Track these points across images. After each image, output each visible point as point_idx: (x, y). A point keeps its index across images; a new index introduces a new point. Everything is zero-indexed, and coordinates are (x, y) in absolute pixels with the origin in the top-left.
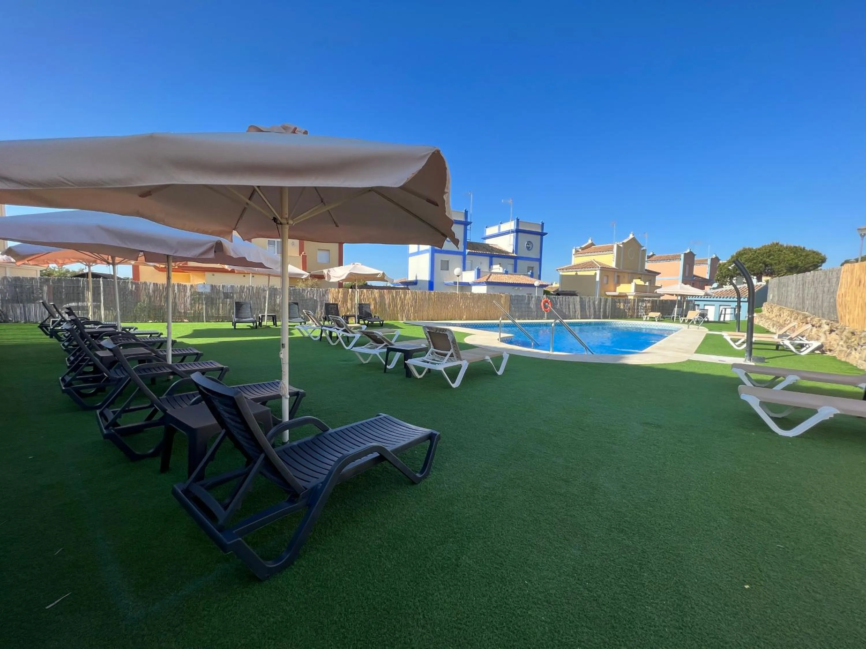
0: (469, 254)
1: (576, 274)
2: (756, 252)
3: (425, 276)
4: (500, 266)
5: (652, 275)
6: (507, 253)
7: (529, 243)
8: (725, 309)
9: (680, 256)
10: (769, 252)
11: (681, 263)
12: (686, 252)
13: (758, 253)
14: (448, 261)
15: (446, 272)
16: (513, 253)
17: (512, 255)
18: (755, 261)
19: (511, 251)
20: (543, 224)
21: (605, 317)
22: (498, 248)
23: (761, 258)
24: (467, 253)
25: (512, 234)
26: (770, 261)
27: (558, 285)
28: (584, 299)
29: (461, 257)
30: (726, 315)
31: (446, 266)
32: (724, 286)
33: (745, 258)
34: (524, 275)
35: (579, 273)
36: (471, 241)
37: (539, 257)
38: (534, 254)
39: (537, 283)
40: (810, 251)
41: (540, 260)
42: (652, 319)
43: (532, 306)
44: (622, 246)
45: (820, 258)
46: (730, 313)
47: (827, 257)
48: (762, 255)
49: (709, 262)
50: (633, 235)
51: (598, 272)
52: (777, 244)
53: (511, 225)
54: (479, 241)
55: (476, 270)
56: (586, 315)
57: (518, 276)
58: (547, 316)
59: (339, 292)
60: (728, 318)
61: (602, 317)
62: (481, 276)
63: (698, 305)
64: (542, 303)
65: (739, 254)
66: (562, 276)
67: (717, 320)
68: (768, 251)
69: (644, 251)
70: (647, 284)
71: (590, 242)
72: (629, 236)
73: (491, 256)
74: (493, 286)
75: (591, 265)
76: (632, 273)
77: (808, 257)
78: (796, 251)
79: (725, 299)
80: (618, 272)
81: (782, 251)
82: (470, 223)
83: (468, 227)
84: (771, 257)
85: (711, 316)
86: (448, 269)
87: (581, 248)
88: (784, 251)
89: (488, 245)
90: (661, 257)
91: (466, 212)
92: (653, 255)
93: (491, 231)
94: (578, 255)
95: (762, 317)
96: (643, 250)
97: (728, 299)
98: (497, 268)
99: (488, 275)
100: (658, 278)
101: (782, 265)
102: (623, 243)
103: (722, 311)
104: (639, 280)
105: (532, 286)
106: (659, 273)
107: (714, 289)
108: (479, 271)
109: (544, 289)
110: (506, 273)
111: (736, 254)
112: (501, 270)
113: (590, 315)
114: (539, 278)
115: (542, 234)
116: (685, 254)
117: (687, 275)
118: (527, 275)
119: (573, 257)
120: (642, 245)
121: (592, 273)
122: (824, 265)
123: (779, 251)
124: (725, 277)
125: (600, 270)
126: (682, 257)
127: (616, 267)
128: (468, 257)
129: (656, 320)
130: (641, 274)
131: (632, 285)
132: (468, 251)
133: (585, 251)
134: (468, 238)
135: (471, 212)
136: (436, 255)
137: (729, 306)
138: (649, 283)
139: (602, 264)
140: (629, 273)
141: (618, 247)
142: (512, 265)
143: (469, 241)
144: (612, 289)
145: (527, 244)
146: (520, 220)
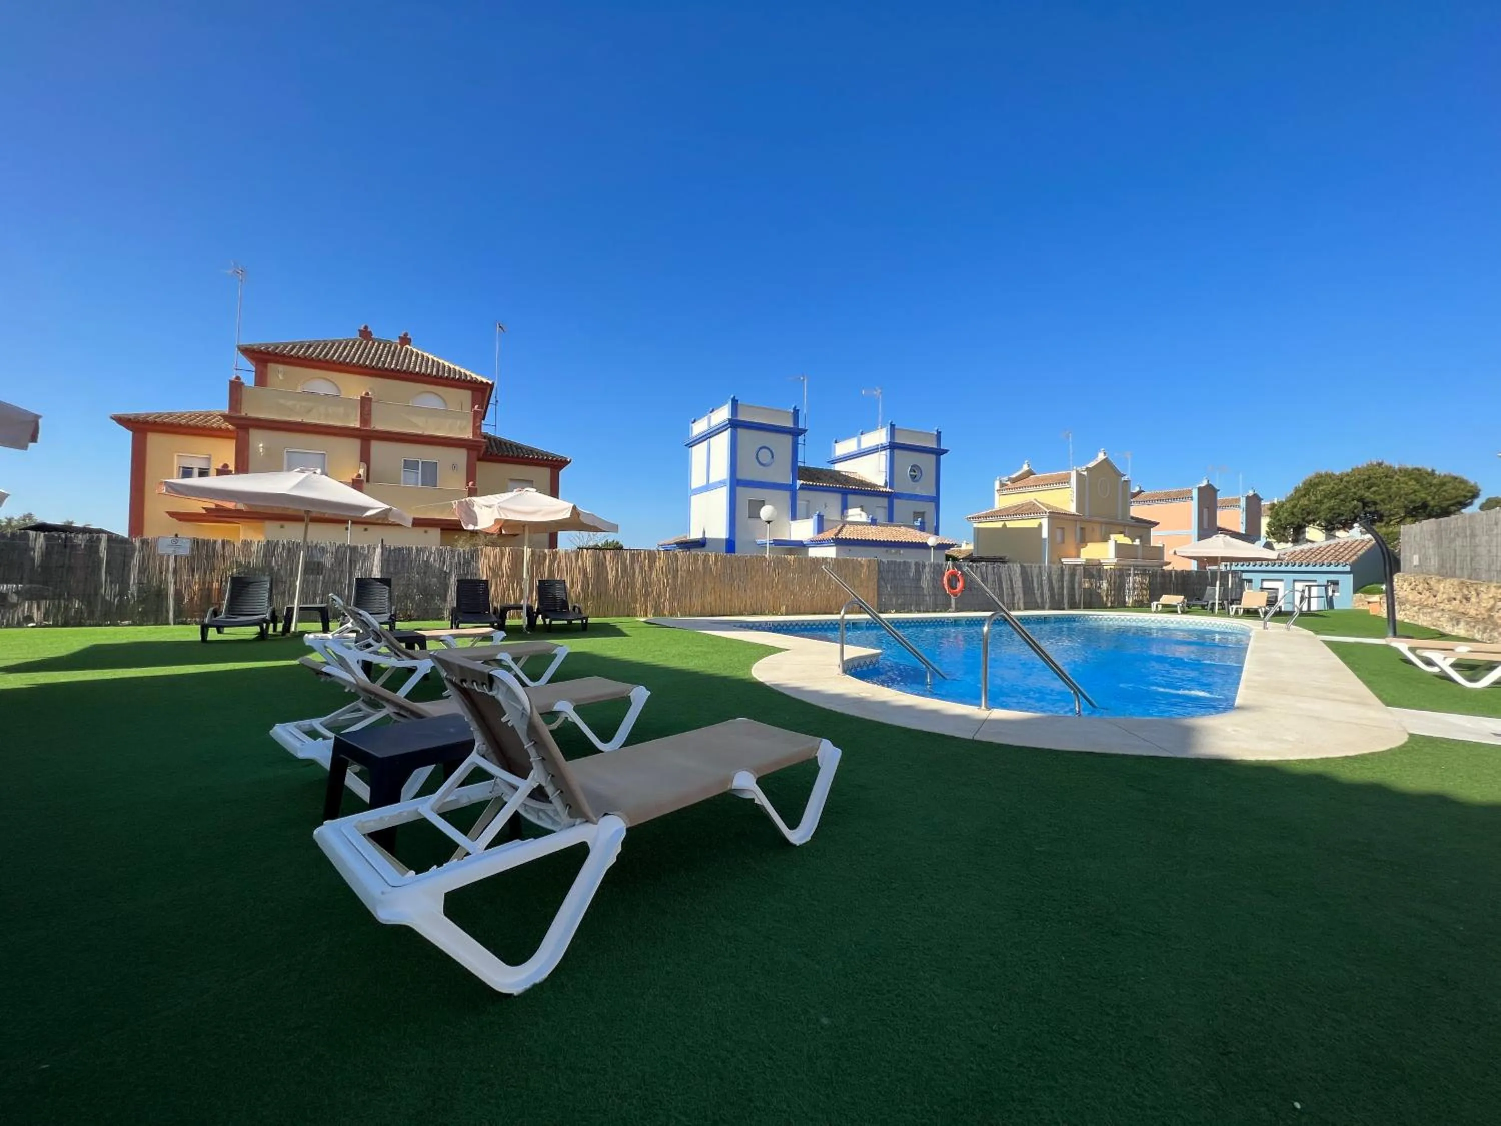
0: (803, 487)
1: (1005, 525)
2: (1341, 480)
3: (719, 531)
4: (862, 511)
5: (1144, 527)
6: (874, 486)
7: (915, 468)
8: (1310, 587)
9: (1191, 492)
10: (1368, 480)
11: (1194, 505)
12: (1202, 486)
13: (1348, 482)
14: (762, 502)
16: (885, 486)
17: (884, 490)
18: (1342, 497)
19: (882, 484)
20: (939, 433)
21: (1073, 606)
22: (857, 478)
23: (1353, 490)
24: (798, 487)
25: (884, 453)
26: (1373, 496)
27: (971, 547)
28: (1029, 570)
29: (786, 495)
30: (1313, 600)
33: (1323, 490)
34: (909, 527)
35: (1010, 525)
36: (806, 465)
37: (934, 495)
38: (924, 488)
39: (932, 541)
40: (1445, 476)
41: (936, 500)
42: (1170, 609)
43: (924, 584)
44: (1085, 473)
45: (1468, 488)
46: (1317, 594)
47: (1480, 486)
48: (1356, 485)
49: (1243, 503)
50: (1105, 454)
51: (1045, 522)
52: (1380, 465)
53: (880, 437)
54: (823, 466)
55: (815, 518)
56: (1036, 602)
57: (897, 529)
58: (956, 603)
59: (502, 555)
60: (1317, 604)
61: (1066, 605)
62: (825, 528)
63: (1250, 581)
64: (945, 578)
65: (1310, 485)
66: (978, 531)
68: (1366, 477)
69: (1127, 482)
70: (1137, 542)
71: (1025, 468)
72: (1097, 456)
73: (845, 493)
74: (847, 547)
75: (1030, 509)
76: (1107, 524)
77: (1445, 488)
78: (1419, 476)
79: (1303, 568)
80: (1082, 521)
81: (1392, 477)
82: (804, 431)
83: (801, 439)
84: (1374, 489)
87: (1009, 480)
88: (1397, 477)
89: (838, 472)
90: (1156, 495)
91: (796, 412)
92: (1140, 492)
93: (843, 448)
94: (1005, 493)
97: (1310, 568)
98: (855, 514)
99: (838, 528)
100: (1154, 532)
101: (1396, 503)
102: (1087, 469)
104: (1122, 536)
105: (924, 546)
106: (1157, 524)
108: (820, 518)
109: (947, 552)
110: (874, 522)
111: (1304, 484)
112: (864, 518)
113: (1043, 602)
114: (936, 533)
115: (939, 453)
116: (1200, 489)
117: (1206, 526)
118: (913, 527)
119: (997, 495)
120: (1122, 473)
121: (1032, 524)
122: (1475, 502)
123: (1386, 477)
124: (1285, 529)
125: (1049, 518)
126: (1195, 494)
127: (1077, 511)
128: (801, 495)
129: (1179, 612)
130: (1125, 526)
131: (1111, 545)
132: (799, 483)
133: (1018, 484)
134: (799, 460)
135: (805, 411)
136: (740, 490)
137: (1315, 581)
138: (1141, 542)
139: (1052, 507)
140: (1101, 523)
141: (1079, 475)
142: (885, 508)
143: (802, 465)
144: (1073, 553)
145: (912, 470)
146: (896, 427)
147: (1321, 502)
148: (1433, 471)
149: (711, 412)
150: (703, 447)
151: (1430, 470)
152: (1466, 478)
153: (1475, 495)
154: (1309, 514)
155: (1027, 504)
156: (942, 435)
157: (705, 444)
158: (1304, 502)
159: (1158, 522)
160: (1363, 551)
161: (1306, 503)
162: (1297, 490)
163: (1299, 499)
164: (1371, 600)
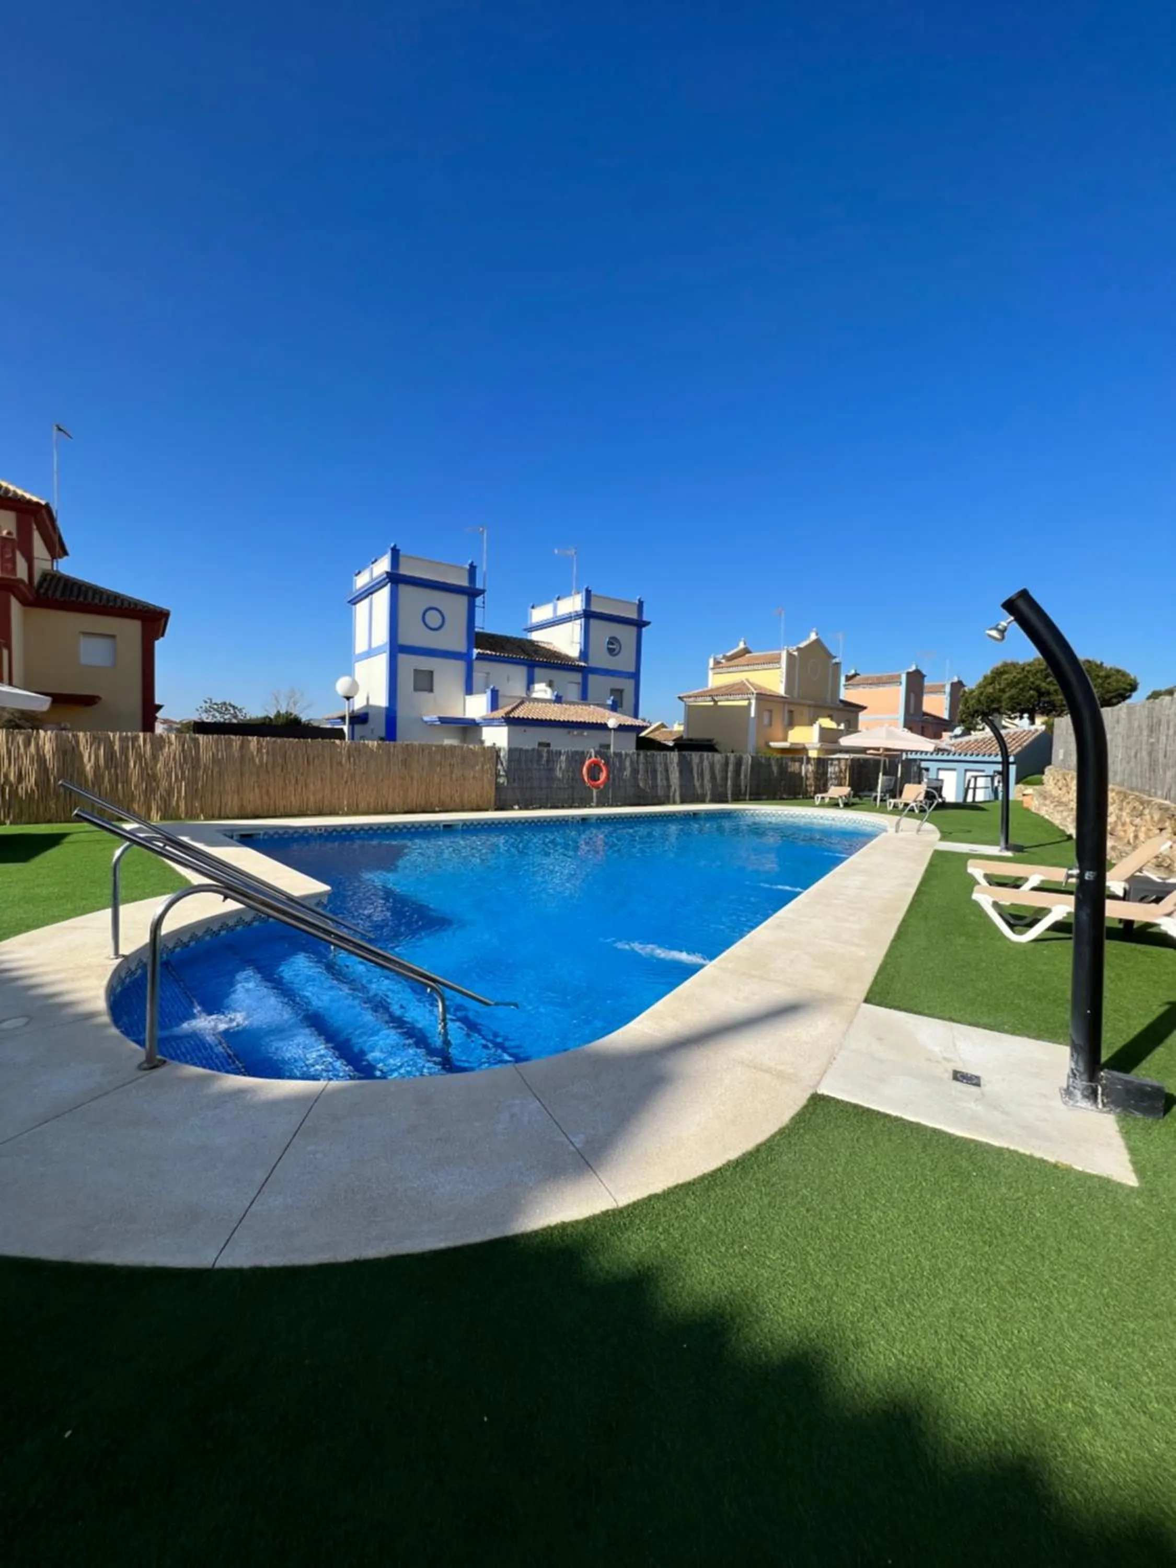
0: (480, 657)
1: (716, 704)
2: (1023, 669)
4: (548, 686)
5: (852, 710)
6: (567, 658)
7: (613, 640)
8: (976, 778)
9: (899, 676)
10: (1045, 670)
11: (902, 689)
12: (911, 670)
13: (1028, 672)
14: (431, 673)
15: (426, 695)
16: (580, 659)
17: (579, 663)
18: (1021, 686)
19: (576, 656)
20: (641, 602)
21: (737, 799)
22: (551, 648)
23: (1032, 680)
24: (474, 656)
25: (578, 622)
26: (1047, 687)
27: (681, 728)
29: (460, 665)
30: (978, 791)
31: (425, 682)
32: (973, 732)
33: (1006, 679)
34: (598, 705)
35: (720, 704)
37: (632, 669)
38: (624, 662)
39: (615, 722)
40: (1111, 669)
41: (635, 676)
42: (832, 802)
43: (558, 774)
44: (796, 653)
45: (1129, 681)
46: (983, 785)
47: (1139, 680)
48: (1034, 675)
49: (948, 689)
50: (817, 634)
51: (753, 702)
53: (574, 603)
54: (511, 632)
55: (490, 692)
56: (694, 795)
57: (586, 707)
58: (598, 798)
60: (981, 796)
61: (728, 799)
62: (499, 704)
63: (927, 770)
64: (585, 770)
65: (997, 673)
66: (690, 709)
67: (961, 800)
68: (1043, 667)
70: (842, 727)
71: (742, 645)
72: (809, 636)
73: (531, 665)
74: (523, 728)
75: (739, 689)
76: (815, 706)
77: (1108, 681)
79: (974, 758)
80: (790, 703)
82: (482, 592)
83: (479, 600)
84: (1049, 680)
85: (950, 794)
86: (431, 690)
87: (724, 657)
89: (533, 642)
90: (867, 679)
91: (472, 569)
92: (855, 675)
93: (540, 614)
94: (719, 670)
95: (1045, 798)
96: (837, 664)
97: (980, 758)
98: (541, 690)
99: (516, 705)
100: (861, 715)
102: (799, 649)
103: (969, 781)
104: (828, 719)
105: (603, 727)
106: (863, 708)
107: (956, 737)
108: (496, 693)
109: (636, 734)
110: (558, 700)
111: (992, 672)
112: (549, 694)
113: (703, 795)
114: (631, 713)
115: (640, 624)
116: (908, 674)
117: (912, 711)
118: (603, 706)
119: (710, 673)
120: (834, 654)
121: (742, 703)
122: (1135, 695)
124: (974, 715)
125: (757, 698)
126: (904, 678)
127: (786, 693)
128: (477, 665)
129: (841, 806)
130: (831, 709)
131: (815, 729)
132: (476, 651)
133: (735, 662)
134: (476, 624)
135: (484, 568)
136: (402, 658)
137: (983, 771)
138: (845, 726)
139: (761, 688)
140: (809, 706)
141: (790, 655)
142: (578, 683)
143: (481, 630)
144: (780, 736)
145: (610, 643)
146: (593, 593)
147: (1003, 691)
148: (1102, 664)
149: (373, 563)
150: (364, 604)
151: (1099, 662)
152: (1128, 671)
153: (1133, 687)
154: (992, 701)
155: (738, 684)
156: (645, 605)
157: (366, 601)
158: (990, 690)
159: (865, 705)
160: (1028, 742)
161: (991, 691)
162: (985, 678)
163: (985, 687)
164: (1026, 792)
